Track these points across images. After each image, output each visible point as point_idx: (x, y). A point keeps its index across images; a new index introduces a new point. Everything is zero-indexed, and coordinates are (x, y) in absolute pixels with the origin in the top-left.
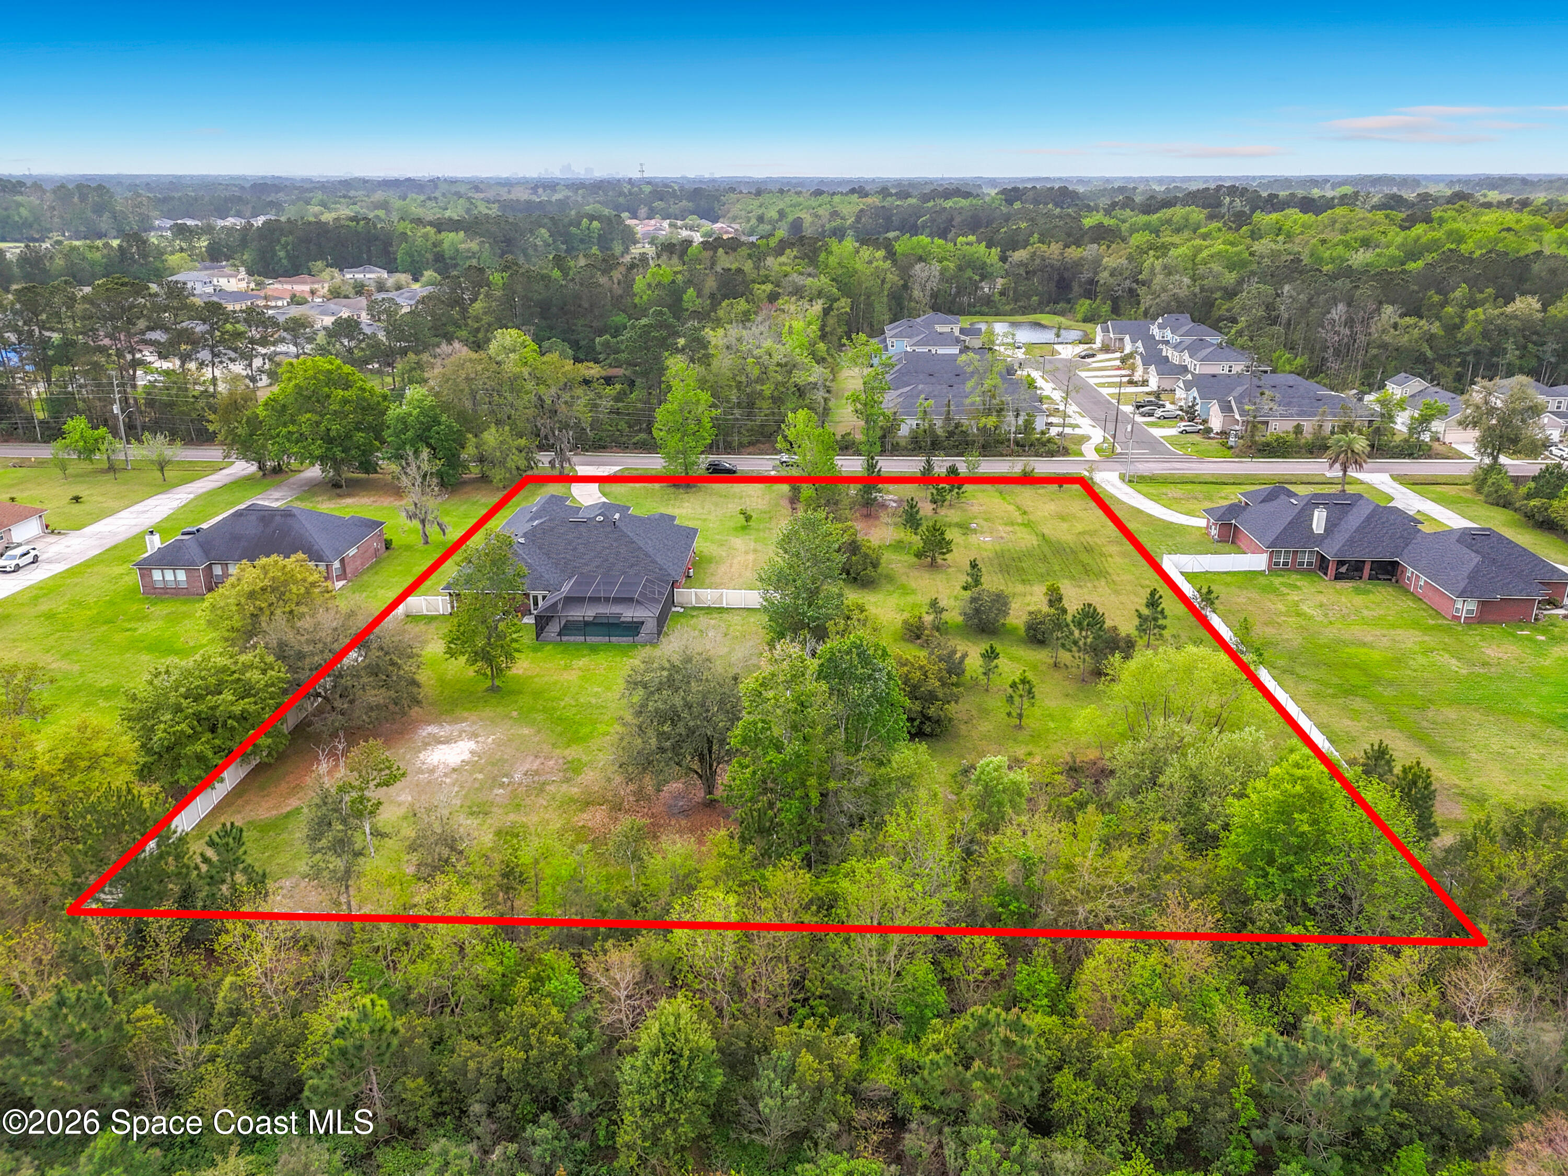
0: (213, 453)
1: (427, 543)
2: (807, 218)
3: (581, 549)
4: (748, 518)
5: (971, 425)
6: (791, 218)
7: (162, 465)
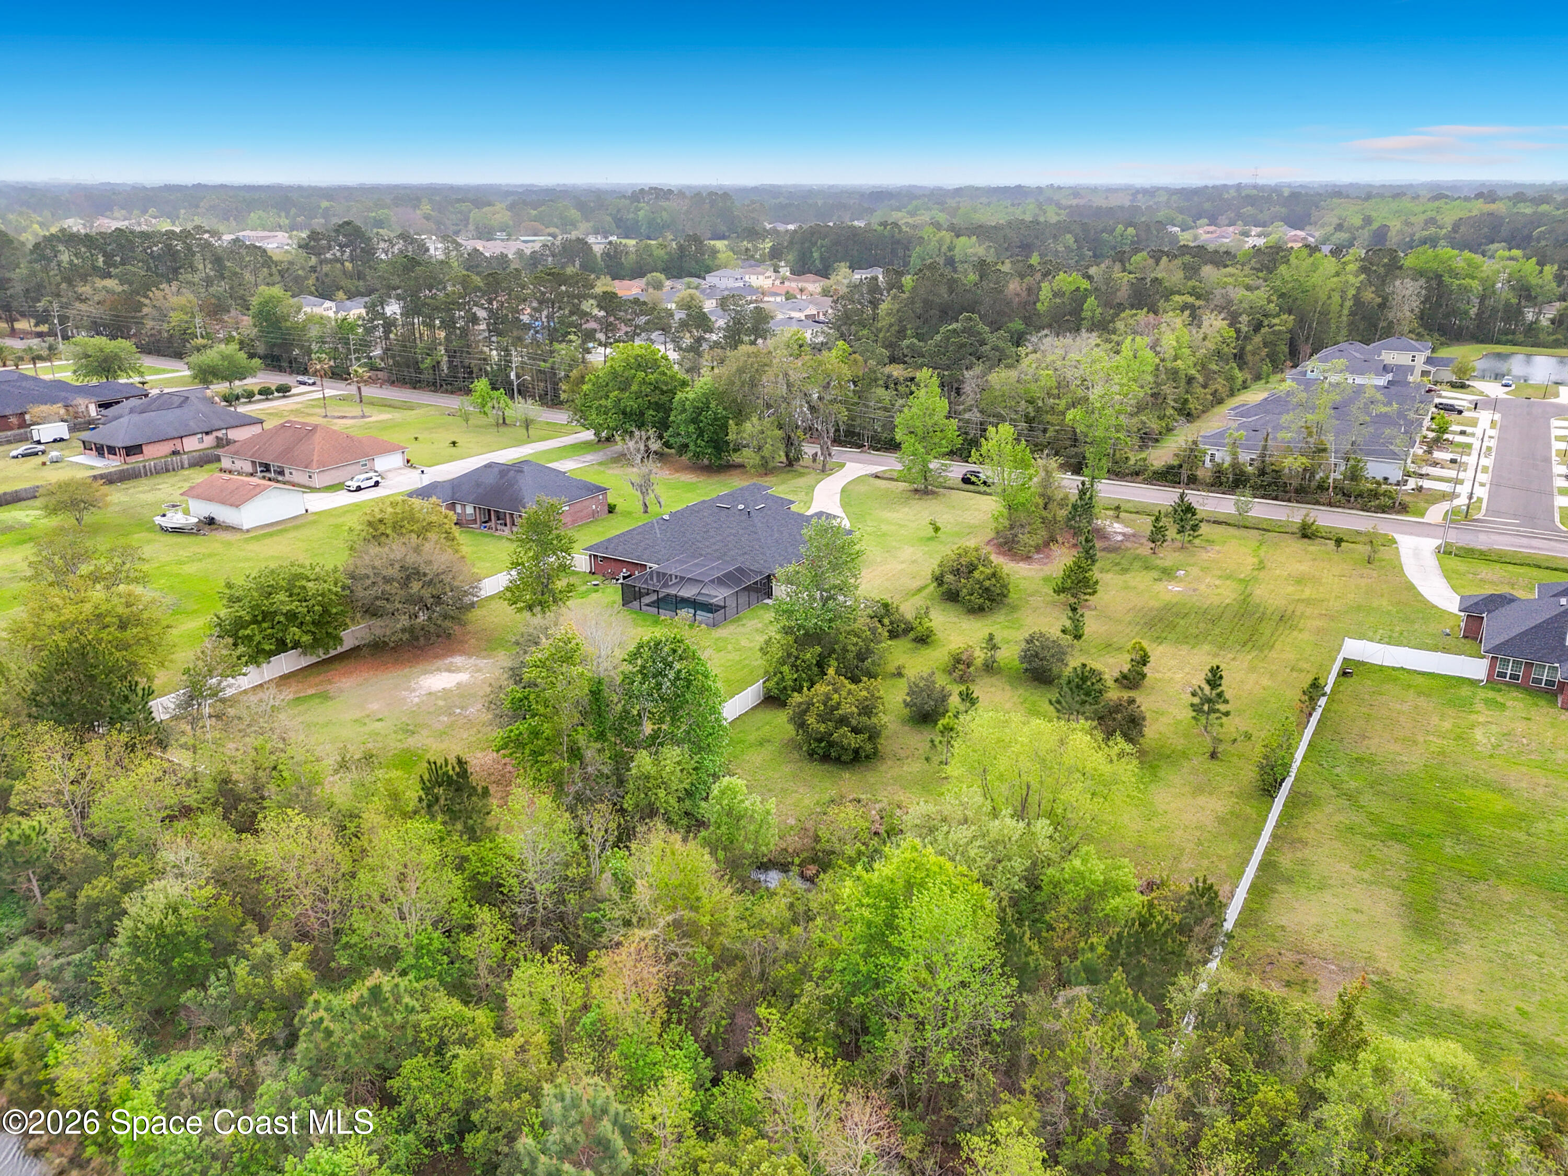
0: (561, 417)
1: (646, 512)
2: (1395, 225)
3: (712, 533)
4: (937, 529)
5: (1293, 463)
6: (1375, 225)
7: (527, 424)
